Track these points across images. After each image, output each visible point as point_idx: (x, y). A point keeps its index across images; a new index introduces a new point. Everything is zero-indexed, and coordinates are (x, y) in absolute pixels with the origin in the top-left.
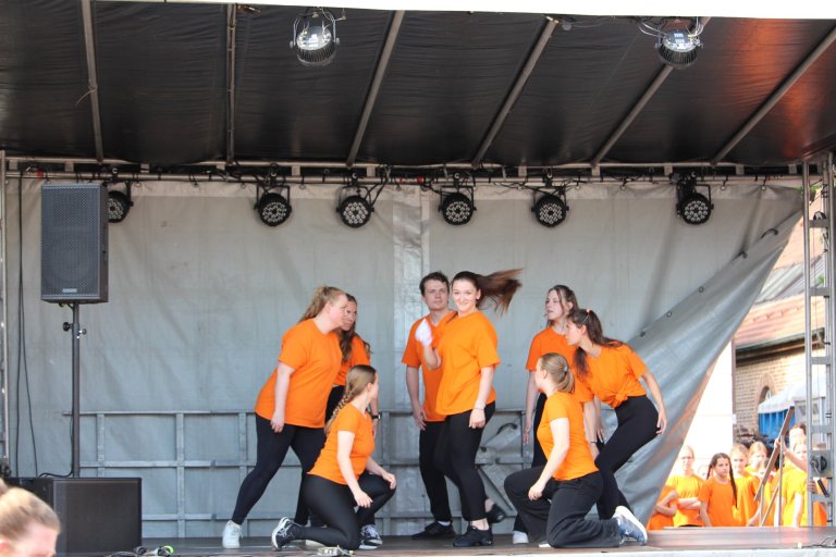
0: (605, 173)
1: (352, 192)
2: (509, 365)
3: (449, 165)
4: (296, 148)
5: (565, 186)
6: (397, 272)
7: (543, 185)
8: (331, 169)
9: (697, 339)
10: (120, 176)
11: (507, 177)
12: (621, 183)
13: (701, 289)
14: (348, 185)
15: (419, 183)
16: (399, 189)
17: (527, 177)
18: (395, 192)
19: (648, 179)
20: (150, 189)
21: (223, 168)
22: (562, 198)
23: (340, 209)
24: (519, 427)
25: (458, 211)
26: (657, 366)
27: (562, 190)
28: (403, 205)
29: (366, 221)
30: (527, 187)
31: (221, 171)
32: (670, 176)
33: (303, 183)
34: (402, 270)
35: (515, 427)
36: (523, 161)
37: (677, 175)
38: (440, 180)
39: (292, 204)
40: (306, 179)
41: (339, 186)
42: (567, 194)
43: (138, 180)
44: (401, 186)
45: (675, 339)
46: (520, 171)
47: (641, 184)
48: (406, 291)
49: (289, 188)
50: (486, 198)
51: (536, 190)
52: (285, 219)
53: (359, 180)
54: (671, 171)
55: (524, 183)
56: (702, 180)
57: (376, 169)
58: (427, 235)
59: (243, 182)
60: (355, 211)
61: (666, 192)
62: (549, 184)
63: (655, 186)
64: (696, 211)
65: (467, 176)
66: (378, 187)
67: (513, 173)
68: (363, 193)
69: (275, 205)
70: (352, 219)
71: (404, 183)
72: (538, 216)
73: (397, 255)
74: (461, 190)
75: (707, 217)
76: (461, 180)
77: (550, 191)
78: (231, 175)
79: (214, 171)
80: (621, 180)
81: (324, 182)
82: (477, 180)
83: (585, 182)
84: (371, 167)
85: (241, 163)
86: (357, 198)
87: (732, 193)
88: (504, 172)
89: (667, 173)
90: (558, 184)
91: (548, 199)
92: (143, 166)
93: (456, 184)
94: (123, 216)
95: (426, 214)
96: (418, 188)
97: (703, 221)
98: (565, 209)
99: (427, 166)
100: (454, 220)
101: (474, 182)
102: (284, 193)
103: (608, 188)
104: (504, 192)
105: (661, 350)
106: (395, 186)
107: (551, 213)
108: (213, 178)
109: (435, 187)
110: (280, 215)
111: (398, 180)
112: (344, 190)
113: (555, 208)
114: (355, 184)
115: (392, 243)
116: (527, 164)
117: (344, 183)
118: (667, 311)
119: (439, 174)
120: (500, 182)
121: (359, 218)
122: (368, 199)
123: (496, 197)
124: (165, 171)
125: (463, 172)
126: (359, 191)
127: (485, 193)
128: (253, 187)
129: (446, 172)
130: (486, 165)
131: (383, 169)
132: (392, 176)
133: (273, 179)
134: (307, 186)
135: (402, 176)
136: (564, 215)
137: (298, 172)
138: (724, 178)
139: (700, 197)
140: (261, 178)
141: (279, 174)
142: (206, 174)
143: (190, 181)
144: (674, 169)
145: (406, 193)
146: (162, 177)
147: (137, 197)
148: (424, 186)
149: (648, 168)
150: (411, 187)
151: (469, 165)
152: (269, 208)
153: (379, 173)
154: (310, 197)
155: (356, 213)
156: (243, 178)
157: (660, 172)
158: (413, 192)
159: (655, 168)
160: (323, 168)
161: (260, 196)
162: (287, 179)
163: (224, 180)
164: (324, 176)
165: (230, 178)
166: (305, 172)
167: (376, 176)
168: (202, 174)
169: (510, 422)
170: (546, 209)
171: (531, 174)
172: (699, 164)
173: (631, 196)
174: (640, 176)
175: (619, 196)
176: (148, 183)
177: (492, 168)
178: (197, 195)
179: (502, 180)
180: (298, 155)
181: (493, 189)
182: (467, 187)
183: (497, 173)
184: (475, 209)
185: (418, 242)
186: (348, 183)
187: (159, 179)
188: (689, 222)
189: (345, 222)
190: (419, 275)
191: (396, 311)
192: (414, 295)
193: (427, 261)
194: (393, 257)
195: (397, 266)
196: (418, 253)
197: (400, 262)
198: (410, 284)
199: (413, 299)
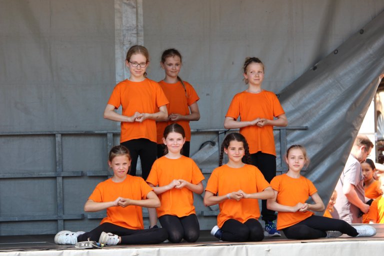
2: (208, 95)
6: (117, 21)
9: (359, 71)
13: (362, 32)
24: (217, 143)
26: (327, 94)
34: (121, 18)
35: (213, 144)
45: (341, 72)
48: (124, 36)
73: (117, 6)
105: (330, 81)
118: (334, 50)
169: (209, 140)
190: (134, 22)
191: (116, 51)
192: (131, 38)
193: (141, 11)
194: (114, 8)
195: (117, 15)
196: (133, 4)
197: (120, 12)
198: (128, 30)
199: (130, 42)
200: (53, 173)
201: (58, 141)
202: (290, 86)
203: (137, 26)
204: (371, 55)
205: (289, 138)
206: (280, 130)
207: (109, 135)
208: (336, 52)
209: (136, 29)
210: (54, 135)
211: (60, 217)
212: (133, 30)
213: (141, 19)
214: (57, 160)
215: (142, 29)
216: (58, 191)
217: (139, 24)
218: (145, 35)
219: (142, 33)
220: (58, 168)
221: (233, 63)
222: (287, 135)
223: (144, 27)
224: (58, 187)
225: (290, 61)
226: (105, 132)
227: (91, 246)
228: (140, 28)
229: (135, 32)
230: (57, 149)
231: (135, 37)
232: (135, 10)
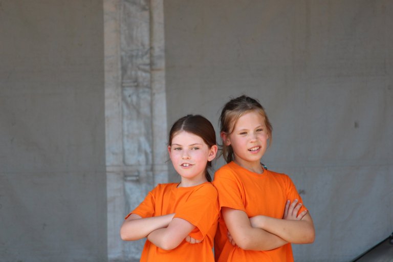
48: (124, 69)
73: (108, 7)
190: (146, 41)
191: (108, 102)
192: (140, 73)
194: (102, 10)
195: (109, 25)
196: (143, 2)
197: (115, 19)
198: (132, 56)
199: (136, 80)
203: (151, 48)
209: (148, 56)
212: (142, 56)
213: (160, 32)
215: (163, 54)
217: (155, 45)
218: (169, 68)
219: (161, 64)
221: (356, 125)
223: (166, 51)
228: (157, 52)
229: (146, 60)
231: (145, 71)
232: (146, 14)
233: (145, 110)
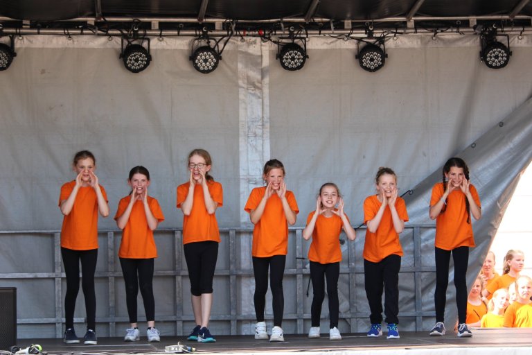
0: (418, 25)
1: (203, 43)
3: (285, 20)
4: (155, 6)
5: (384, 37)
6: (242, 112)
7: (366, 36)
8: (185, 23)
10: (4, 31)
11: (335, 29)
12: (433, 34)
13: (501, 124)
14: (199, 38)
15: (260, 35)
16: (243, 40)
17: (352, 29)
18: (239, 43)
19: (455, 30)
20: (31, 42)
21: (93, 24)
22: (382, 46)
23: (193, 57)
24: (346, 242)
25: (293, 59)
27: (382, 40)
28: (246, 54)
29: (215, 67)
30: (352, 38)
31: (91, 26)
32: (475, 28)
33: (161, 35)
34: (246, 109)
36: (349, 15)
37: (480, 27)
38: (277, 32)
39: (152, 53)
40: (164, 33)
41: (191, 38)
42: (385, 43)
43: (20, 34)
44: (245, 38)
46: (346, 25)
47: (449, 35)
48: (249, 128)
49: (149, 40)
50: (317, 47)
51: (360, 40)
52: (145, 66)
53: (209, 33)
54: (476, 23)
55: (349, 34)
56: (502, 31)
57: (223, 23)
58: (267, 80)
59: (110, 35)
60: (205, 59)
61: (471, 41)
62: (370, 35)
63: (462, 36)
64: (497, 57)
65: (300, 29)
66: (225, 39)
67: (340, 26)
68: (213, 43)
69: (138, 54)
70: (202, 66)
71: (247, 35)
72: (361, 63)
73: (241, 96)
74: (296, 41)
75: (506, 63)
76: (296, 32)
77: (372, 41)
78: (99, 30)
79: (85, 26)
80: (432, 31)
81: (178, 35)
82: (309, 32)
83: (401, 33)
84: (219, 22)
85: (107, 19)
86: (207, 49)
87: (528, 42)
88: (332, 25)
89: (471, 25)
90: (378, 35)
91: (370, 48)
92: (24, 22)
93: (291, 36)
94: (8, 65)
95: (266, 61)
96: (259, 39)
97: (503, 66)
98: (384, 56)
99: (267, 21)
100: (290, 66)
101: (307, 34)
102: (145, 44)
103: (422, 39)
104: (332, 42)
106: (240, 38)
107: (372, 60)
108: (84, 32)
109: (273, 38)
110: (141, 63)
111: (242, 33)
112: (196, 42)
113: (376, 56)
114: (206, 36)
115: (238, 86)
116: (351, 18)
117: (196, 35)
118: (471, 143)
119: (276, 27)
120: (329, 34)
121: (210, 65)
122: (216, 49)
123: (325, 47)
124: (44, 27)
125: (298, 26)
126: (209, 42)
127: (316, 43)
128: (119, 40)
129: (282, 25)
130: (317, 20)
131: (229, 23)
132: (237, 29)
133: (136, 34)
134: (164, 38)
135: (245, 30)
136: (383, 61)
137: (157, 27)
138: (521, 29)
139: (500, 45)
140: (125, 32)
141: (140, 29)
142: (78, 29)
143: (65, 34)
144: (478, 21)
145: (249, 44)
146: (41, 31)
147: (19, 48)
148: (265, 38)
149: (456, 21)
150: (253, 39)
151: (302, 20)
152: (132, 57)
153: (226, 27)
154: (168, 48)
155: (206, 61)
156: (110, 32)
157: (466, 24)
158: (255, 42)
159: (462, 21)
160: (178, 23)
161: (125, 47)
162: (148, 32)
163: (94, 34)
164: (179, 29)
165: (99, 32)
166: (163, 26)
167: (224, 30)
168: (75, 29)
170: (368, 56)
171: (355, 27)
172: (500, 17)
173: (441, 45)
174: (449, 28)
175: (430, 45)
176: (29, 37)
177: (323, 22)
178: (71, 46)
179: (331, 32)
180: (156, 12)
181: (323, 40)
182: (301, 38)
183: (326, 26)
184: (308, 57)
185: (259, 85)
186: (200, 35)
187: (39, 33)
188: (490, 66)
189: (197, 68)
190: (260, 114)
191: (241, 144)
192: (256, 130)
193: (267, 101)
194: (238, 98)
195: (242, 106)
196: (259, 94)
197: (244, 102)
198: (253, 121)
199: (255, 133)
200: (172, 272)
201: (178, 239)
202: (424, 181)
203: (263, 117)
204: (511, 149)
205: (423, 237)
206: (413, 228)
207: (231, 233)
208: (473, 145)
209: (261, 121)
210: (173, 233)
211: (179, 318)
212: (258, 121)
213: (267, 109)
214: (177, 257)
215: (268, 120)
216: (177, 290)
217: (265, 115)
218: (271, 127)
219: (268, 125)
220: (177, 266)
221: (364, 157)
222: (420, 233)
223: (270, 118)
224: (177, 286)
225: (425, 155)
226: (227, 229)
227: (180, 350)
228: (265, 119)
229: (260, 123)
230: (176, 247)
231: (259, 129)
233: (260, 148)
